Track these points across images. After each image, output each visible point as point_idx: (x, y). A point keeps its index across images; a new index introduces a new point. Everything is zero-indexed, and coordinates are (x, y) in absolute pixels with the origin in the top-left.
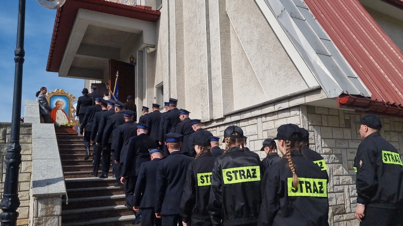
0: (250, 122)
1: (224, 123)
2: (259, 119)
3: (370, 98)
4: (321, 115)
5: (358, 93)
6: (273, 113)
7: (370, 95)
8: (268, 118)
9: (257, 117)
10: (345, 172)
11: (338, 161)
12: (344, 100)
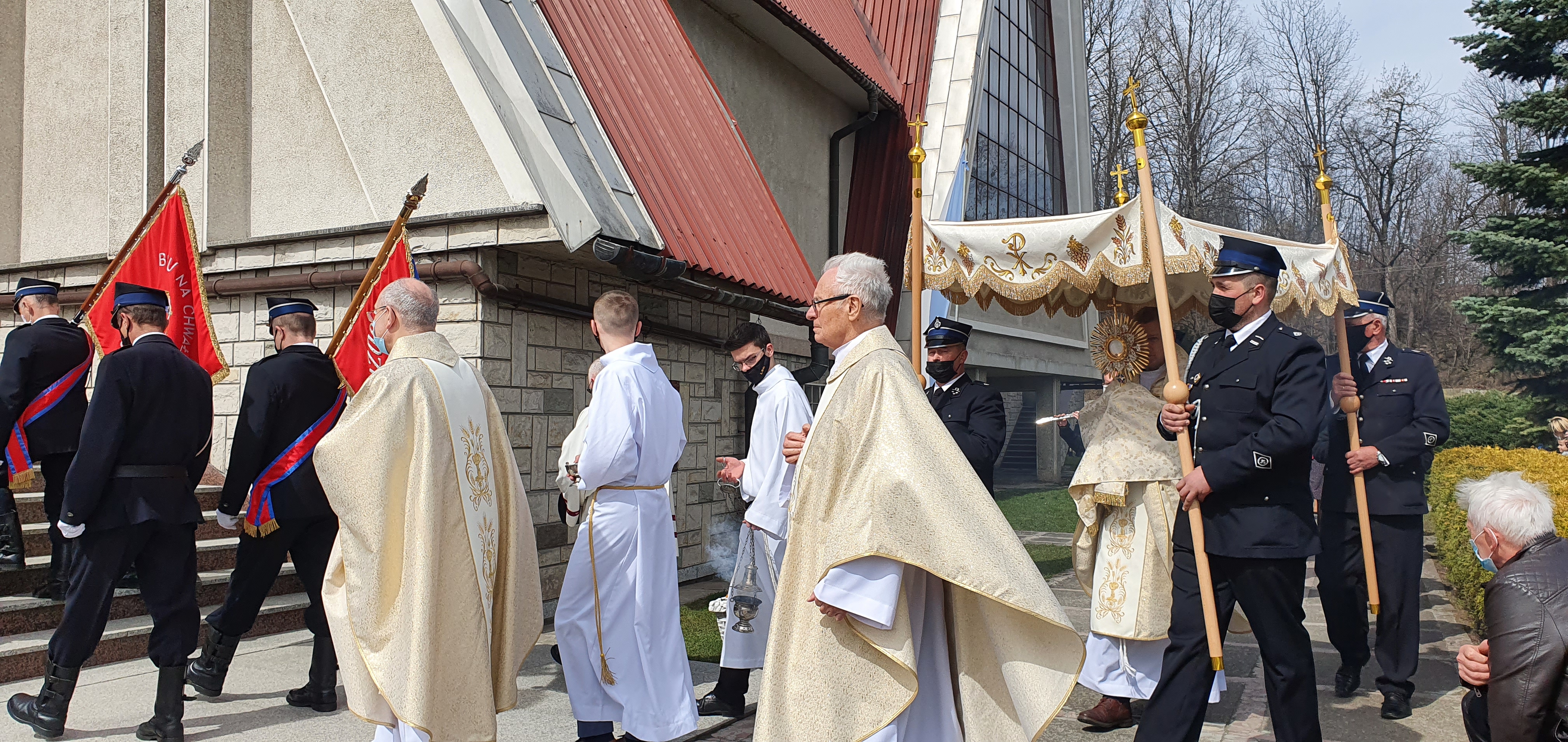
3: (658, 250)
4: (531, 279)
7: (659, 243)
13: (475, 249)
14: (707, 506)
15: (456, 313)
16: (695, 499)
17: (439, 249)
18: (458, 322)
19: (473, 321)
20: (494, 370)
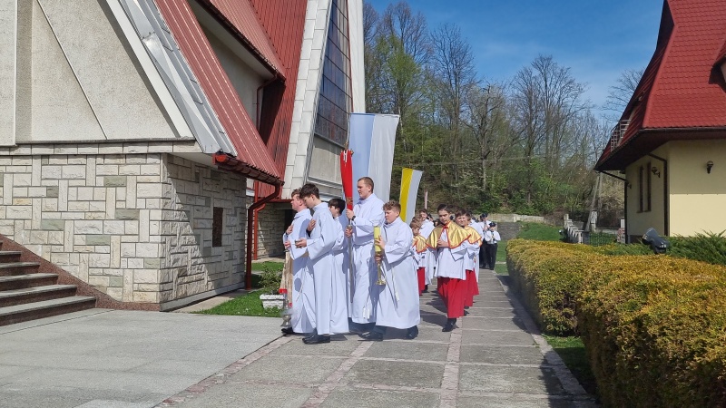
0: (71, 161)
1: (12, 153)
2: (91, 160)
3: (236, 157)
4: (177, 165)
5: (229, 152)
6: (118, 156)
7: (235, 154)
8: (107, 161)
9: (87, 156)
10: (191, 231)
11: (186, 219)
12: (222, 159)
13: (160, 154)
14: (231, 262)
15: (150, 179)
16: (227, 258)
17: (143, 152)
18: (151, 183)
19: (159, 183)
20: (166, 203)
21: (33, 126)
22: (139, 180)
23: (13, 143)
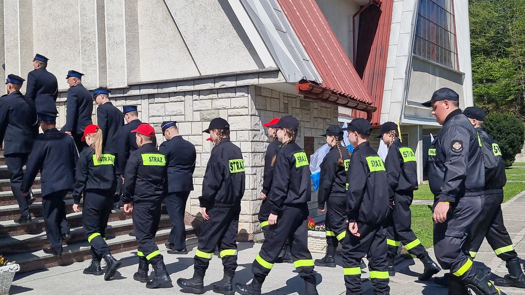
0: (172, 99)
2: (188, 97)
3: (321, 84)
4: (265, 97)
6: (211, 91)
7: (320, 81)
8: (202, 97)
9: (184, 93)
12: (305, 87)
13: (248, 86)
15: (240, 112)
17: (233, 86)
18: (241, 116)
19: (247, 115)
20: (255, 135)
21: (141, 68)
22: (229, 114)
23: (125, 85)
